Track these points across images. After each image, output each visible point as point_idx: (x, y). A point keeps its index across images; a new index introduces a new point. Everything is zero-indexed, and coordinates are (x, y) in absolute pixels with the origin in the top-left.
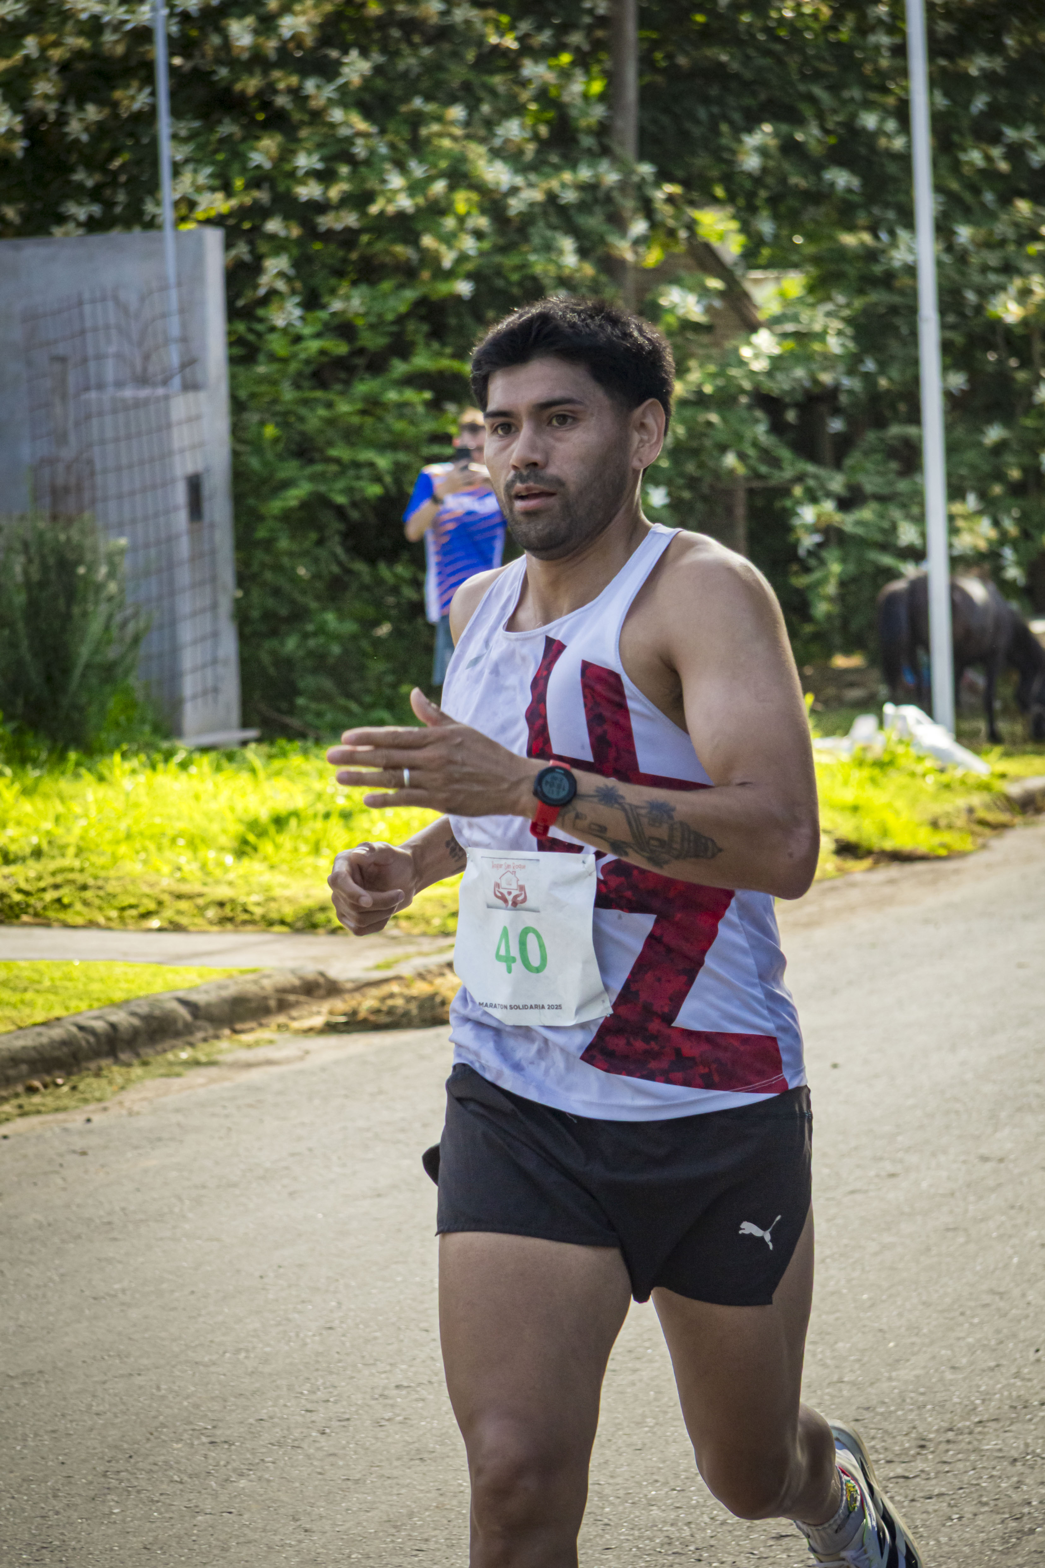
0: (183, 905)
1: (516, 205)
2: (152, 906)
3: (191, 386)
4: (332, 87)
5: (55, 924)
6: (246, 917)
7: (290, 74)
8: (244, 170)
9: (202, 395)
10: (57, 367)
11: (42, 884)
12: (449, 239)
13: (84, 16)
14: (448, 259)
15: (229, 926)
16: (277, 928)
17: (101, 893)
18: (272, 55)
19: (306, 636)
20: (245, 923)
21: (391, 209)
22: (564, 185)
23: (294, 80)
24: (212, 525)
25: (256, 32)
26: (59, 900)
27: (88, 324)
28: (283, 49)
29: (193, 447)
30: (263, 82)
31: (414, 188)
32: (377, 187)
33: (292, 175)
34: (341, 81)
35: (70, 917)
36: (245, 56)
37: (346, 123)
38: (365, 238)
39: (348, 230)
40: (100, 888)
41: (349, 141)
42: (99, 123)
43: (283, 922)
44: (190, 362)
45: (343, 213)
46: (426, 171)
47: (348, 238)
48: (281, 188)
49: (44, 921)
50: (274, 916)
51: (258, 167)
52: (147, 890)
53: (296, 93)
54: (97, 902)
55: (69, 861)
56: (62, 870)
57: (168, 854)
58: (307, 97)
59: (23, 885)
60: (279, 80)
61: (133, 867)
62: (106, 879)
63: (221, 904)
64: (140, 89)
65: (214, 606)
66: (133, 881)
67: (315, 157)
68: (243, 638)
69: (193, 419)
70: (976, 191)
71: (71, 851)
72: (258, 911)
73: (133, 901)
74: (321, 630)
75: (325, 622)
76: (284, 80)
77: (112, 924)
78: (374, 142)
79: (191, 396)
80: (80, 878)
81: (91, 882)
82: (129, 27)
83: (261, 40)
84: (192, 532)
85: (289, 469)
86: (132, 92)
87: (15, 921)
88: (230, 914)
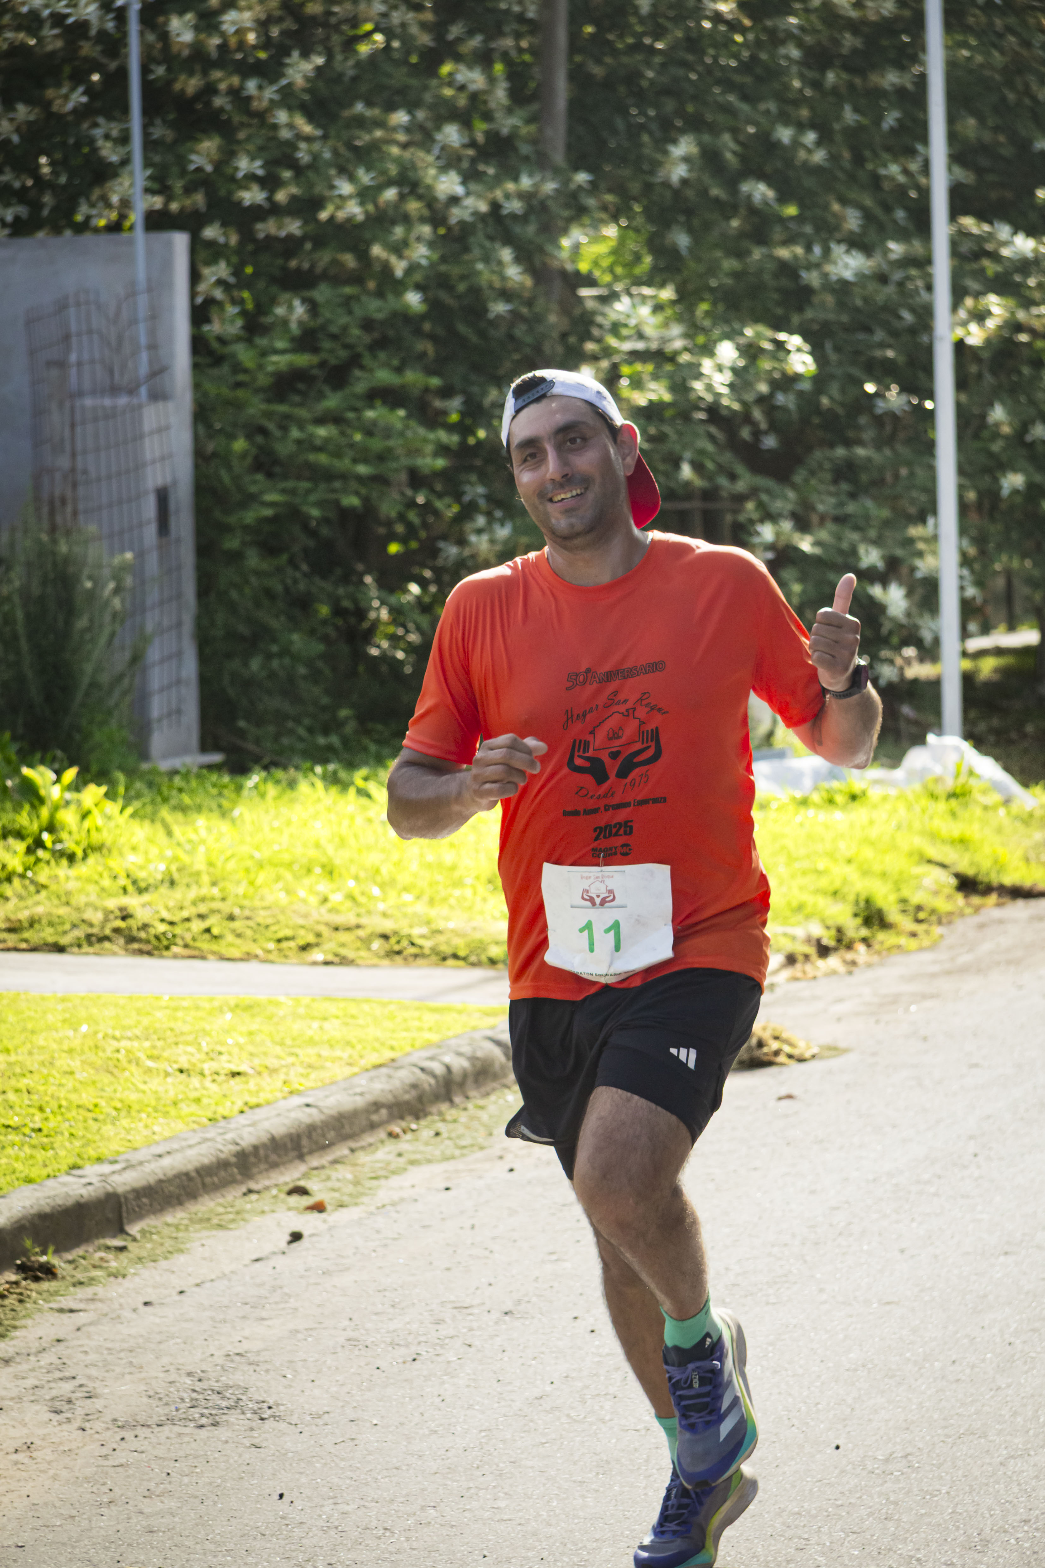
0: (343, 937)
1: (456, 214)
2: (311, 939)
3: (158, 395)
4: (275, 88)
5: (210, 957)
6: (412, 950)
7: (230, 74)
8: (183, 172)
9: (171, 405)
10: (55, 373)
11: (185, 914)
12: (398, 249)
13: (25, 9)
14: (399, 268)
15: (398, 959)
16: (451, 962)
17: (250, 923)
18: (214, 54)
19: (269, 656)
20: (416, 956)
21: (341, 215)
22: (507, 196)
23: (236, 80)
24: (178, 541)
25: (197, 28)
26: (208, 930)
27: (73, 328)
28: (223, 48)
29: (163, 458)
30: (202, 82)
31: (365, 195)
32: (327, 193)
33: (233, 179)
34: (284, 82)
35: (220, 947)
36: (186, 52)
37: (291, 126)
38: (308, 246)
39: (290, 237)
40: (248, 918)
41: (291, 145)
42: (29, 123)
43: (455, 956)
44: (159, 371)
45: (287, 220)
46: (373, 178)
47: (291, 246)
48: (223, 193)
49: (196, 953)
50: (446, 949)
51: (199, 170)
52: (301, 921)
53: (235, 93)
54: (249, 933)
55: (206, 890)
56: (203, 900)
57: (307, 881)
58: (249, 98)
59: (165, 915)
60: (221, 80)
61: (277, 896)
62: (253, 909)
63: (385, 937)
64: (73, 89)
65: (179, 624)
66: (283, 911)
67: (258, 163)
68: (203, 659)
69: (162, 430)
70: (888, 209)
71: (205, 879)
72: (427, 944)
73: (288, 933)
74: (286, 652)
75: (291, 642)
76: (224, 80)
77: (271, 957)
78: (316, 146)
79: (160, 405)
80: (226, 908)
81: (237, 911)
82: (71, 20)
83: (202, 36)
84: (160, 547)
85: (257, 482)
86: (64, 90)
87: (165, 953)
88: (397, 948)
